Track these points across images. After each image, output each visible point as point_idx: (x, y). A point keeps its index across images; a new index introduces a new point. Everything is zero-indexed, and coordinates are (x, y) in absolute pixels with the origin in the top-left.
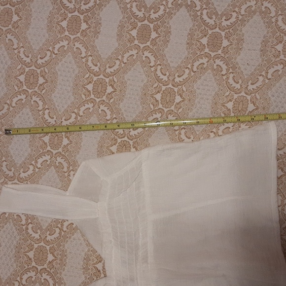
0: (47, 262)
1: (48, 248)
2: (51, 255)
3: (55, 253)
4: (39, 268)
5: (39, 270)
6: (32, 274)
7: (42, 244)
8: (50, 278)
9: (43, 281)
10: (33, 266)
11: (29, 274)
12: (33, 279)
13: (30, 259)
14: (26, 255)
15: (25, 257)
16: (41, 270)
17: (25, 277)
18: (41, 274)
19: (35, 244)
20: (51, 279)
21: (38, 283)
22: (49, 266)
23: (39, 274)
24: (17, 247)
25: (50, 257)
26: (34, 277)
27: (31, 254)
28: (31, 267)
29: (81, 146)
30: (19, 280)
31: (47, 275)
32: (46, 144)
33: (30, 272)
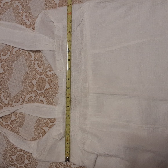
0: (45, 89)
3: (51, 84)
5: (38, 93)
6: (33, 95)
7: (43, 76)
10: (34, 90)
12: (33, 99)
13: (33, 85)
14: (31, 82)
16: (40, 93)
17: (28, 96)
18: (39, 96)
19: (38, 76)
20: (45, 100)
22: (45, 91)
23: (38, 96)
25: (47, 86)
26: (34, 97)
27: (34, 82)
28: (33, 90)
30: (23, 98)
31: (43, 97)
33: (32, 93)
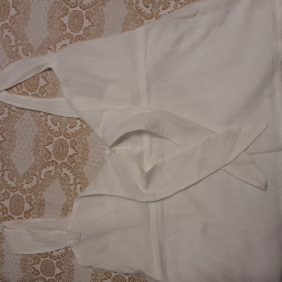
0: (68, 156)
1: (68, 141)
2: (72, 148)
3: (76, 147)
4: (59, 162)
5: (59, 164)
6: (52, 168)
7: (62, 137)
8: (71, 172)
9: (63, 176)
10: (52, 160)
11: (48, 169)
12: (52, 174)
13: (50, 153)
14: (45, 148)
15: (44, 150)
16: (61, 164)
17: (44, 171)
18: (61, 169)
19: (54, 137)
20: (71, 174)
21: (57, 178)
22: (69, 160)
23: (59, 168)
24: (35, 140)
25: (71, 151)
26: (54, 172)
27: (50, 148)
28: (50, 161)
29: (104, 29)
30: (38, 175)
31: (68, 170)
32: (65, 25)
33: (49, 166)
